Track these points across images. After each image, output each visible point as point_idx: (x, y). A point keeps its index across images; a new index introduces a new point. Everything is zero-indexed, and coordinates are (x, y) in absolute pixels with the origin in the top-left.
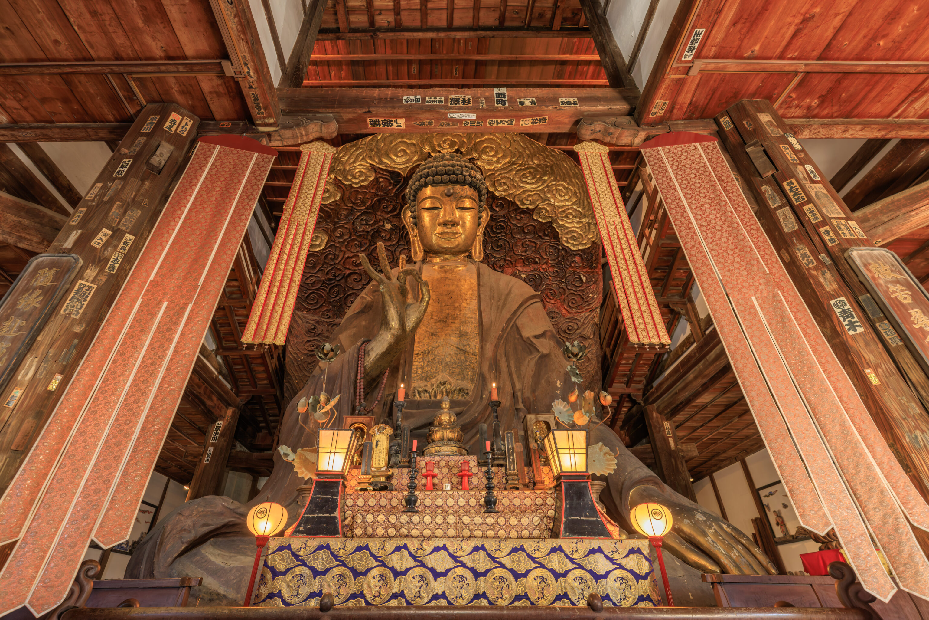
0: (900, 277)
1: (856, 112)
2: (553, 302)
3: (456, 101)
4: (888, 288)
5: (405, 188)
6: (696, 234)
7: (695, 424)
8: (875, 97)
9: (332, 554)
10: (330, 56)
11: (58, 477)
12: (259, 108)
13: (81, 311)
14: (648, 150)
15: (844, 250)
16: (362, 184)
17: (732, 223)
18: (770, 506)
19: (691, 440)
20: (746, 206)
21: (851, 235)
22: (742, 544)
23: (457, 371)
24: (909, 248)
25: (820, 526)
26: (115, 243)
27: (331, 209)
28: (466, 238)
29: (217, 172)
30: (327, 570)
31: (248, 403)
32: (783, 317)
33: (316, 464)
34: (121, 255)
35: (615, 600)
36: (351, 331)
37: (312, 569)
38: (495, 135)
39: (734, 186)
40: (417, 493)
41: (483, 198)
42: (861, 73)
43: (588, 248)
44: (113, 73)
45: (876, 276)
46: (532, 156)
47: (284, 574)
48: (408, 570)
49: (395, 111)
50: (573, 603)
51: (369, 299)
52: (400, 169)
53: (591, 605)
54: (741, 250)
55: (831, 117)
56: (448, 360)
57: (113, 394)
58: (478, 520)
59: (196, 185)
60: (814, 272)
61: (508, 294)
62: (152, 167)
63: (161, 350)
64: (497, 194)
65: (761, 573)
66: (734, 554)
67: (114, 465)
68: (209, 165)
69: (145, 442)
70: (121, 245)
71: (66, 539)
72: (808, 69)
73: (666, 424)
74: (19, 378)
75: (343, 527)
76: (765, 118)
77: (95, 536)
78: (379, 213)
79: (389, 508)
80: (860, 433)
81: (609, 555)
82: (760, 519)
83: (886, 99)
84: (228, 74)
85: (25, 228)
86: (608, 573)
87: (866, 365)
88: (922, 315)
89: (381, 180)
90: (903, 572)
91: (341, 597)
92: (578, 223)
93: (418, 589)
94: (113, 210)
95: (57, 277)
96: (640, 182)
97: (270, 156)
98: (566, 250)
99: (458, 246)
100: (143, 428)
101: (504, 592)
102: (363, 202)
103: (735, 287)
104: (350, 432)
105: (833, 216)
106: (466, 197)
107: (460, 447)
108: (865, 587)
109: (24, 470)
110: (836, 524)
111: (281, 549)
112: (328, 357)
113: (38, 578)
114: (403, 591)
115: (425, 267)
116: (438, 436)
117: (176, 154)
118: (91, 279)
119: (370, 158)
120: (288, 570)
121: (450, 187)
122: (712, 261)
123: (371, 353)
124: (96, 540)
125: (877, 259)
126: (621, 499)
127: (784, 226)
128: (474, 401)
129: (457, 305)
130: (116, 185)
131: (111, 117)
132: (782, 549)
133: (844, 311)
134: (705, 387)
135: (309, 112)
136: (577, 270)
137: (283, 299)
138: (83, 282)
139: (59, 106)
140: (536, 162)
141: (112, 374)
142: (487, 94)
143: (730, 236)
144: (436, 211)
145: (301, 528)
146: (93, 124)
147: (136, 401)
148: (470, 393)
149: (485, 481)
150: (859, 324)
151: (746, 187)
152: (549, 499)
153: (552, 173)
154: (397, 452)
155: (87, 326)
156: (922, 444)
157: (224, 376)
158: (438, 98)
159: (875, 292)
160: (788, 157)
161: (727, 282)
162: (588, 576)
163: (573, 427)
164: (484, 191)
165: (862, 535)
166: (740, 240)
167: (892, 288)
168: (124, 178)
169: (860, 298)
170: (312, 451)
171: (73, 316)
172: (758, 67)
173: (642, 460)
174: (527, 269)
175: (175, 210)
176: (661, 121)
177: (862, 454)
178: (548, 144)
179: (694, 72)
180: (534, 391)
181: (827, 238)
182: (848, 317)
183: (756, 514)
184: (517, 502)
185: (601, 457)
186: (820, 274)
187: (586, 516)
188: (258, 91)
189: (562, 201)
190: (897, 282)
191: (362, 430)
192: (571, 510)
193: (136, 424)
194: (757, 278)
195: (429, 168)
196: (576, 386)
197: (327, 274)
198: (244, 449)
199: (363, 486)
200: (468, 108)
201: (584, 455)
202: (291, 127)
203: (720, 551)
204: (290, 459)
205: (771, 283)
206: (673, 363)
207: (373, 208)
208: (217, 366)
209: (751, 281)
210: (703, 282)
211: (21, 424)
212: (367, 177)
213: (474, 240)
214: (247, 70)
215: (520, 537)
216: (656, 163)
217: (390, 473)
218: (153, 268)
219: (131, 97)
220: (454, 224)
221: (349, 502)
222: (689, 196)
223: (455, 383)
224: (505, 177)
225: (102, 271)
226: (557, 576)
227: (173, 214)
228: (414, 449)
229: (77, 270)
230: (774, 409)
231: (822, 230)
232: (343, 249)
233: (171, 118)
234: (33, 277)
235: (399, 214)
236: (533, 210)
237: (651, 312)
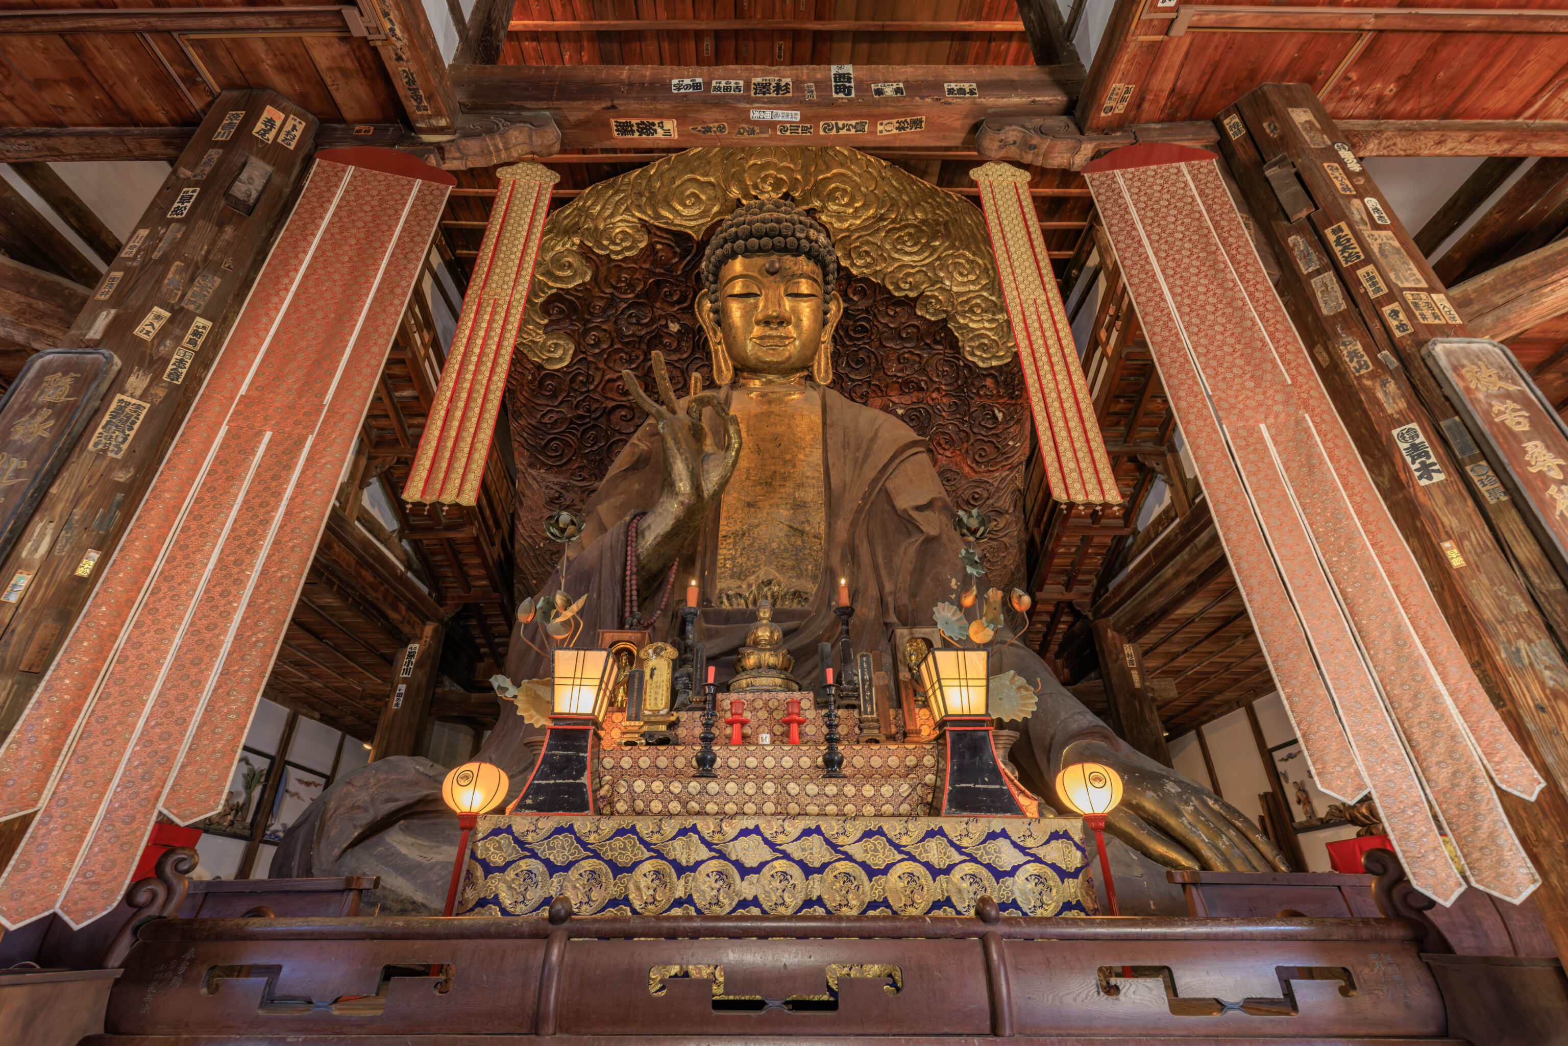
0: (1512, 388)
1: (1461, 107)
2: (948, 454)
3: (764, 88)
4: (1491, 406)
5: (700, 262)
6: (1171, 320)
7: (1175, 649)
8: (1497, 78)
9: (578, 840)
10: (559, 24)
11: (99, 713)
12: (418, 99)
13: (125, 447)
14: (1096, 175)
15: (1421, 344)
16: (627, 254)
17: (1234, 299)
18: (1290, 775)
19: (1166, 673)
20: (1260, 271)
21: (1436, 317)
22: (1237, 829)
23: (790, 563)
24: (1538, 355)
25: (1349, 790)
26: (177, 331)
27: (577, 297)
28: (803, 346)
29: (351, 213)
30: (571, 864)
31: (458, 616)
32: (1309, 457)
33: (551, 703)
34: (189, 353)
35: (1025, 909)
36: (616, 500)
37: (547, 862)
38: (849, 168)
39: (1241, 236)
40: (715, 748)
41: (831, 277)
42: (1474, 32)
43: (1007, 365)
44: (155, 31)
45: (1473, 386)
46: (912, 206)
47: (502, 869)
48: (698, 864)
49: (659, 106)
50: (958, 913)
51: (643, 446)
52: (691, 228)
53: (981, 915)
54: (1247, 345)
55: (1418, 117)
56: (774, 545)
57: (184, 582)
58: (812, 789)
59: (314, 235)
60: (1368, 383)
61: (873, 439)
62: (236, 203)
63: (262, 510)
64: (854, 272)
65: (1262, 868)
66: (1223, 843)
67: (191, 695)
68: (336, 201)
69: (242, 658)
70: (188, 336)
71: (116, 810)
72: (1381, 24)
73: (1128, 649)
74: (24, 554)
75: (596, 800)
76: (1301, 116)
77: (164, 805)
78: (658, 305)
79: (671, 771)
80: (1424, 643)
81: (1018, 841)
82: (1273, 795)
83: (1514, 83)
84: (356, 33)
85: (40, 316)
86: (1015, 869)
87: (1443, 535)
88: (1545, 452)
89: (659, 246)
90: (1478, 860)
91: (594, 905)
92: (991, 321)
93: (715, 892)
94: (170, 275)
95: (78, 388)
96: (1095, 252)
97: (442, 186)
98: (971, 367)
99: (789, 358)
100: (238, 637)
101: (850, 896)
102: (631, 286)
103: (1233, 407)
104: (604, 653)
105: (1407, 285)
106: (801, 276)
107: (787, 679)
108: (1414, 883)
109: (39, 702)
110: (1375, 787)
111: (496, 832)
112: (567, 533)
113: (74, 870)
114: (690, 896)
115: (736, 395)
116: (751, 661)
117: (278, 180)
118: (138, 393)
119: (639, 208)
120: (509, 864)
121: (775, 257)
122: (1196, 364)
123: (647, 534)
124: (165, 812)
125: (1474, 358)
126: (1049, 760)
127: (1322, 305)
128: (818, 611)
129: (788, 457)
130: (173, 233)
131: (163, 118)
132: (1302, 838)
133: (1414, 447)
134: (1191, 590)
135: (508, 108)
136: (989, 402)
137: (472, 430)
138: (126, 398)
139: (68, 95)
140: (919, 215)
141: (180, 549)
142: (819, 76)
143: (1230, 322)
144: (752, 300)
145: (529, 802)
146: (132, 129)
147: (224, 594)
148: (811, 599)
149: (825, 730)
150: (1437, 467)
151: (1263, 239)
152: (928, 757)
153: (947, 235)
154: (686, 687)
155: (137, 472)
156: (1526, 661)
157: (415, 573)
158: (733, 83)
159: (1468, 412)
160: (1337, 183)
161: (1220, 399)
162: (985, 873)
163: (967, 645)
164: (833, 267)
165: (1416, 804)
166: (1245, 329)
167: (1497, 406)
168: (186, 221)
169: (1443, 424)
170: (545, 684)
171: (110, 454)
172: (1292, 21)
173: (1087, 704)
174: (906, 399)
175: (278, 277)
176: (1120, 124)
177: (1426, 678)
178: (940, 184)
179: (1179, 30)
180: (913, 595)
181: (1393, 323)
182: (1420, 456)
183: (1266, 787)
184: (876, 762)
185: (1013, 693)
186: (1378, 385)
187: (984, 783)
188: (412, 67)
189: (963, 284)
190: (1508, 396)
191: (630, 653)
192: (960, 773)
193: (227, 631)
194: (1270, 392)
195: (738, 225)
196: (974, 581)
197: (577, 407)
198: (457, 688)
199: (628, 737)
200: (786, 101)
201: (984, 690)
202: (478, 135)
203: (1201, 839)
204: (509, 695)
205: (1294, 400)
206: (1140, 552)
207: (649, 296)
208: (403, 557)
209: (1260, 397)
210: (1179, 399)
211: (34, 629)
212: (635, 241)
213: (816, 350)
214: (389, 26)
215: (879, 815)
216: (1109, 198)
217: (673, 719)
218: (245, 375)
219: (192, 78)
220: (782, 322)
221: (608, 762)
222: (1163, 255)
223: (785, 582)
224: (868, 243)
225: (156, 380)
226: (935, 872)
227: (276, 285)
228: (711, 680)
229: (112, 376)
230: (1286, 607)
231: (1386, 310)
232: (601, 365)
233: (265, 115)
234: (36, 388)
235: (691, 306)
236: (915, 300)
237: (1091, 451)
